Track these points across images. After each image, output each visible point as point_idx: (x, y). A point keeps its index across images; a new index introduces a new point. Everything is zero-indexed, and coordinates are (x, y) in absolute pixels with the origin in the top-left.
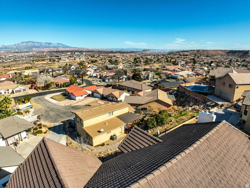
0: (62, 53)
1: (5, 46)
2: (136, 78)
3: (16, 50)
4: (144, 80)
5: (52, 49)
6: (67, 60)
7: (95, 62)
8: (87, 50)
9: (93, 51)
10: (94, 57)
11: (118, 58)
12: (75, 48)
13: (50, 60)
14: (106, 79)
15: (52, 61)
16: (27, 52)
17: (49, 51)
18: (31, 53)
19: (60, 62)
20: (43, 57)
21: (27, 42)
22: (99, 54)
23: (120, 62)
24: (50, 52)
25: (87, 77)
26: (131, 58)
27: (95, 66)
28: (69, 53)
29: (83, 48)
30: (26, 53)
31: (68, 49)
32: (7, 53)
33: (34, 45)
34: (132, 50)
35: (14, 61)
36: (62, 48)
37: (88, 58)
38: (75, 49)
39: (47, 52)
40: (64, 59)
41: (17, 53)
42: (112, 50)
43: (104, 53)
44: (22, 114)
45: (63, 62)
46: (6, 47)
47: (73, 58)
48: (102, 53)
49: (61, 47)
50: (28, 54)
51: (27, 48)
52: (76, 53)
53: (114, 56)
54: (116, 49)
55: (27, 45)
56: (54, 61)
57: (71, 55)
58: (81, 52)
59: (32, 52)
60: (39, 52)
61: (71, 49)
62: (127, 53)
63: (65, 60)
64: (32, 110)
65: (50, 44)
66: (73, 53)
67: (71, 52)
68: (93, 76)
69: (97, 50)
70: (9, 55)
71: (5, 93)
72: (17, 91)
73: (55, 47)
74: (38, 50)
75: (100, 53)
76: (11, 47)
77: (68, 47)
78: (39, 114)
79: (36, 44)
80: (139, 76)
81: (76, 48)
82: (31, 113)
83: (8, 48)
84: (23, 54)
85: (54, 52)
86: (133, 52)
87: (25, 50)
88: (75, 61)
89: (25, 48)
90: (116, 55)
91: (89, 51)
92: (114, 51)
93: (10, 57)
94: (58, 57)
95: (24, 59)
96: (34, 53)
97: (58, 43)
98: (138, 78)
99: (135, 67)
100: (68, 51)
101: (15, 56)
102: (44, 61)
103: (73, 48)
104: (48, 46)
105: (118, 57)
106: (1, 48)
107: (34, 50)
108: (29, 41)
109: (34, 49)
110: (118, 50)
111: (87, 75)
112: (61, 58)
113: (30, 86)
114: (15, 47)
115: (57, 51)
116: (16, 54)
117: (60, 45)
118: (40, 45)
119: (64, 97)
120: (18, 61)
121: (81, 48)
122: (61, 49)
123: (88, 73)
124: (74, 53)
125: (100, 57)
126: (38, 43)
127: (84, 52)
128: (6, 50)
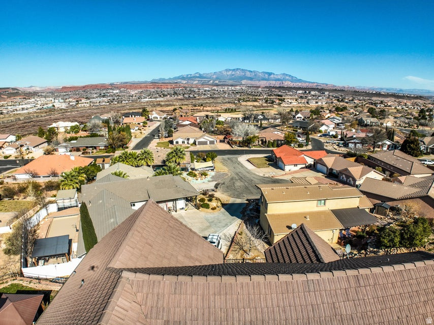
0: (289, 91)
1: (200, 74)
2: (408, 149)
3: (216, 82)
4: (425, 154)
5: (273, 83)
6: (294, 103)
7: (342, 110)
8: (332, 88)
9: (342, 91)
10: (342, 101)
11: (389, 106)
12: (312, 83)
13: (266, 102)
14: (351, 143)
15: (269, 103)
16: (232, 86)
17: (268, 85)
18: (238, 88)
19: (282, 105)
20: (256, 96)
21: (234, 70)
22: (354, 96)
23: (389, 115)
24: (270, 87)
25: (319, 135)
26: (414, 108)
27: (337, 118)
28: (301, 92)
29: (327, 85)
30: (230, 87)
31: (299, 85)
32: (202, 84)
33: (245, 74)
34: (419, 94)
35: (210, 98)
36: (290, 83)
37: (332, 103)
38: (311, 85)
39: (264, 88)
40: (290, 101)
41: (217, 85)
42: (378, 91)
43: (363, 96)
44: (195, 176)
45: (287, 105)
46: (201, 76)
47: (306, 100)
48: (359, 95)
49: (288, 80)
50: (233, 88)
51: (234, 79)
52: (313, 93)
53: (382, 102)
54: (387, 89)
55: (233, 75)
56: (271, 103)
57: (303, 95)
58: (322, 91)
59: (240, 86)
60: (250, 87)
61: (304, 85)
62: (409, 98)
63: (290, 103)
64: (211, 174)
65: (270, 74)
66: (307, 92)
67: (304, 89)
68: (331, 134)
69: (352, 89)
70: (205, 89)
71: (183, 142)
72: (201, 143)
73: (279, 80)
74: (249, 82)
75: (356, 95)
76: (209, 76)
77: (300, 81)
78: (220, 181)
79: (248, 73)
80: (416, 146)
81: (314, 83)
82: (209, 178)
83: (205, 78)
84: (226, 89)
85: (273, 87)
86: (421, 97)
87: (231, 82)
88: (308, 105)
89: (230, 79)
90: (385, 100)
91: (336, 90)
92: (383, 93)
93: (205, 91)
94: (281, 96)
95: (226, 96)
96: (243, 88)
97: (284, 74)
98: (413, 149)
99: (418, 127)
100: (299, 89)
101: (213, 90)
102: (257, 101)
103: (309, 82)
104: (267, 78)
105: (389, 104)
106: (194, 76)
107: (243, 83)
108: (237, 69)
109: (243, 82)
110: (391, 92)
111: (320, 132)
112: (284, 99)
113: (222, 137)
114: (214, 76)
115: (280, 87)
116: (215, 88)
117: (287, 77)
118: (254, 76)
119: (268, 163)
120: (216, 98)
121: (323, 84)
122: (287, 84)
123: (323, 128)
124: (309, 93)
125: (355, 103)
126: (251, 72)
127: (326, 90)
128: (202, 81)
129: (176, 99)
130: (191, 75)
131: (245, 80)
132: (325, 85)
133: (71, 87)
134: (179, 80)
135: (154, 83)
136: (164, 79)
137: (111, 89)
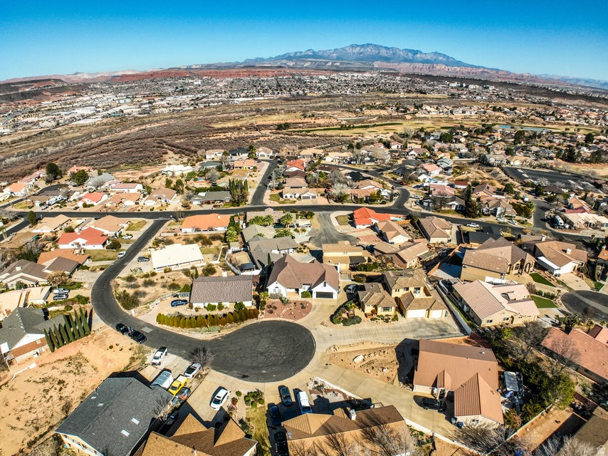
1: (313, 52)
3: (336, 64)
6: (433, 114)
13: (397, 110)
14: (425, 202)
15: (401, 111)
16: (359, 71)
17: (411, 72)
18: (367, 75)
19: (417, 115)
20: (390, 92)
21: (362, 46)
24: (412, 76)
28: (455, 84)
29: (497, 70)
30: (356, 74)
31: (457, 69)
32: (317, 69)
33: (379, 53)
36: (444, 66)
38: (474, 70)
39: (404, 76)
40: (428, 109)
41: (338, 70)
45: (424, 115)
46: (315, 55)
48: (535, 94)
49: (441, 62)
50: (360, 76)
51: (362, 60)
52: (472, 87)
55: (361, 53)
56: (404, 112)
58: (486, 84)
59: (370, 73)
60: (385, 74)
61: (465, 70)
63: (429, 112)
65: (415, 52)
66: (464, 85)
67: (461, 80)
70: (320, 77)
73: (427, 61)
74: (384, 66)
75: (532, 93)
76: (326, 55)
77: (458, 63)
79: (384, 50)
81: (479, 67)
83: (320, 57)
84: (350, 77)
85: (418, 76)
87: (358, 65)
88: (452, 116)
89: (357, 60)
91: (505, 83)
92: (570, 92)
93: (320, 81)
95: (348, 93)
96: (374, 75)
97: (436, 53)
100: (455, 78)
101: (331, 79)
102: (385, 109)
103: (472, 66)
104: (411, 58)
106: (305, 55)
108: (368, 45)
109: (376, 64)
114: (334, 55)
115: (427, 76)
116: (334, 75)
117: (441, 58)
118: (392, 56)
119: (348, 221)
120: (334, 97)
121: (492, 69)
122: (439, 68)
123: (421, 178)
124: (467, 87)
126: (388, 48)
127: (492, 83)
128: (316, 62)
130: (301, 52)
131: (379, 62)
132: (494, 72)
133: (134, 76)
134: (284, 61)
135: (249, 67)
136: (262, 60)
137: (190, 77)
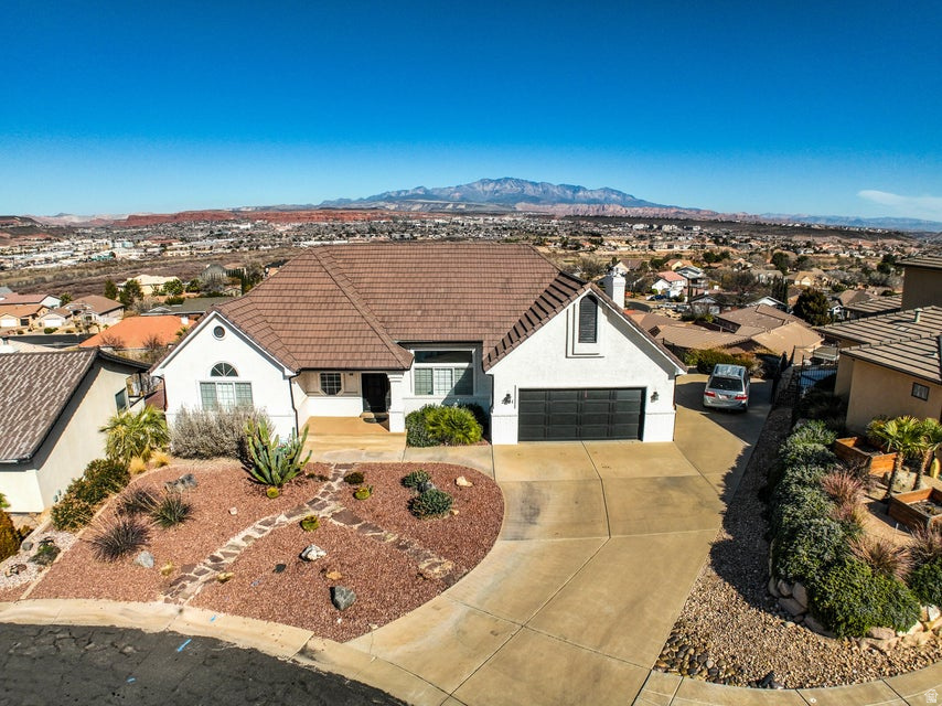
0: (616, 225)
1: (426, 191)
3: (460, 207)
5: (582, 209)
6: (622, 249)
7: (718, 260)
8: (708, 218)
9: (730, 223)
10: (725, 242)
11: (825, 252)
12: (667, 207)
13: (564, 246)
15: (571, 248)
16: (494, 214)
17: (572, 213)
18: (508, 218)
19: (596, 252)
20: (545, 235)
21: (498, 181)
22: (755, 234)
24: (575, 218)
26: (878, 255)
27: (694, 268)
28: (641, 226)
29: (698, 211)
30: (491, 218)
31: (640, 211)
32: (431, 212)
33: (523, 190)
34: (893, 228)
35: (447, 239)
36: (619, 208)
37: (703, 247)
38: (664, 212)
40: (614, 244)
41: (463, 214)
42: (806, 222)
43: (773, 233)
45: (609, 253)
46: (428, 195)
47: (648, 242)
48: (765, 232)
49: (615, 202)
50: (496, 219)
51: (498, 201)
52: (666, 228)
53: (808, 245)
54: (827, 220)
55: (497, 191)
56: (576, 249)
57: (644, 233)
58: (686, 223)
59: (512, 216)
60: (534, 217)
61: (650, 213)
62: (871, 235)
63: (615, 248)
65: (576, 189)
66: (655, 226)
67: (649, 220)
68: (672, 295)
69: (754, 220)
70: (437, 221)
73: (595, 201)
74: (533, 208)
75: (759, 232)
76: (444, 194)
77: (641, 203)
79: (530, 187)
81: (671, 207)
83: (436, 197)
84: (481, 221)
85: (583, 218)
86: (897, 233)
87: (492, 207)
88: (653, 253)
89: (490, 201)
90: (818, 240)
91: (716, 221)
92: (816, 227)
93: (437, 225)
94: (599, 235)
96: (518, 219)
97: (606, 190)
100: (639, 219)
101: (454, 223)
102: (545, 245)
103: (661, 206)
104: (569, 197)
105: (825, 248)
106: (413, 195)
107: (519, 209)
108: (506, 179)
109: (519, 206)
110: (832, 225)
111: (653, 292)
112: (602, 240)
114: (457, 194)
115: (597, 217)
116: (458, 219)
117: (614, 196)
118: (544, 194)
120: (459, 239)
121: (691, 210)
122: (612, 210)
123: (659, 287)
124: (660, 228)
125: (751, 246)
126: (536, 184)
127: (696, 223)
128: (429, 204)
129: (374, 242)
130: (407, 191)
131: (523, 204)
132: (694, 212)
133: (147, 217)
134: (382, 204)
135: (327, 210)
136: (349, 201)
137: (235, 221)
